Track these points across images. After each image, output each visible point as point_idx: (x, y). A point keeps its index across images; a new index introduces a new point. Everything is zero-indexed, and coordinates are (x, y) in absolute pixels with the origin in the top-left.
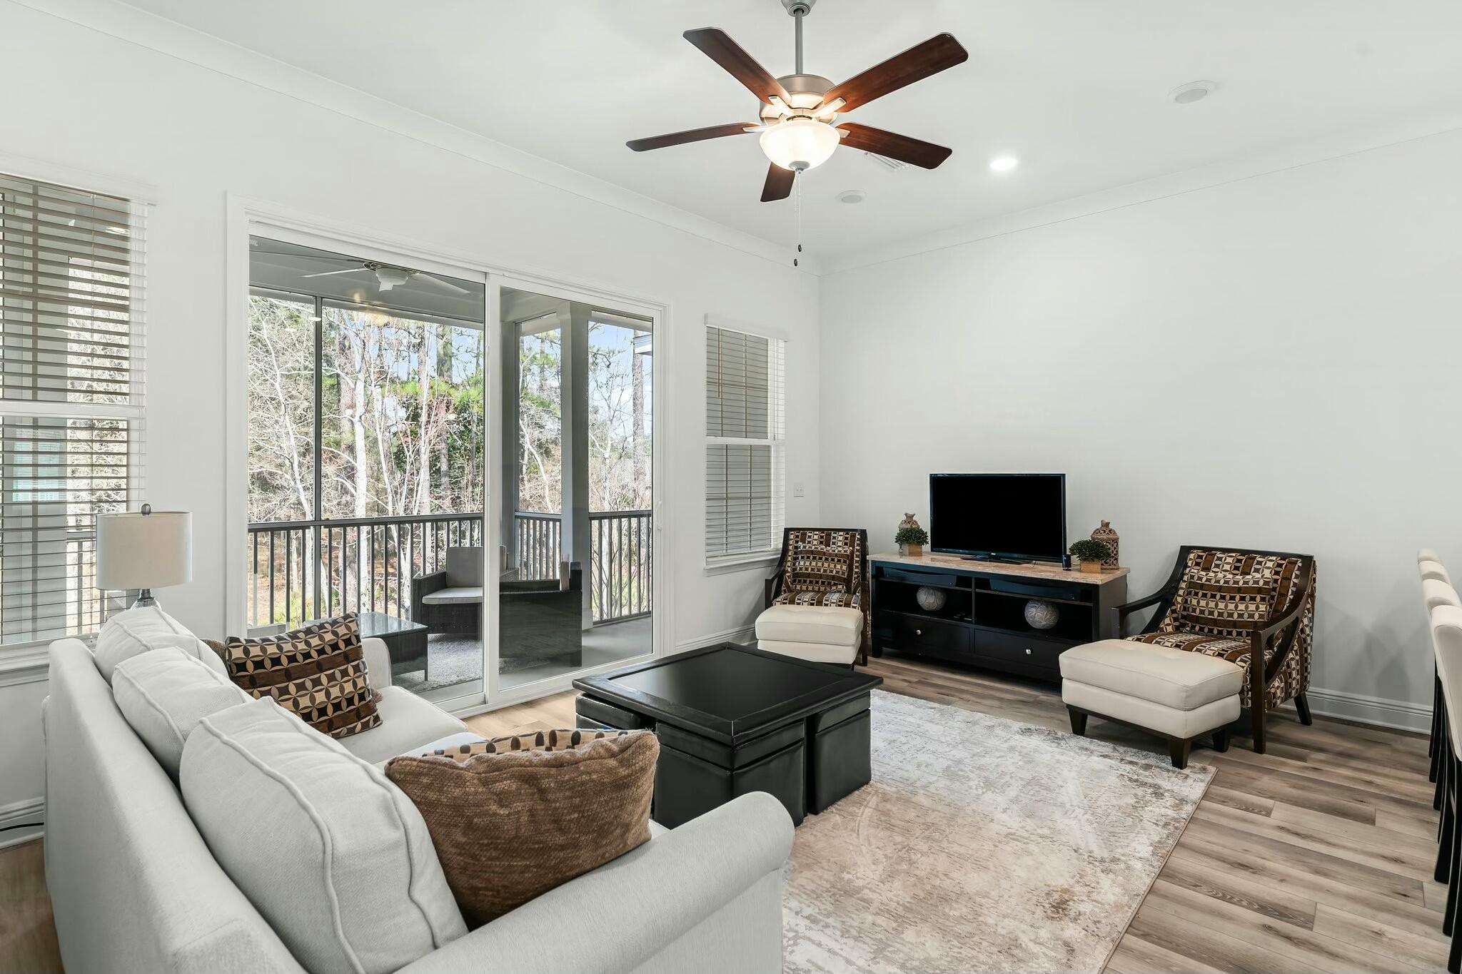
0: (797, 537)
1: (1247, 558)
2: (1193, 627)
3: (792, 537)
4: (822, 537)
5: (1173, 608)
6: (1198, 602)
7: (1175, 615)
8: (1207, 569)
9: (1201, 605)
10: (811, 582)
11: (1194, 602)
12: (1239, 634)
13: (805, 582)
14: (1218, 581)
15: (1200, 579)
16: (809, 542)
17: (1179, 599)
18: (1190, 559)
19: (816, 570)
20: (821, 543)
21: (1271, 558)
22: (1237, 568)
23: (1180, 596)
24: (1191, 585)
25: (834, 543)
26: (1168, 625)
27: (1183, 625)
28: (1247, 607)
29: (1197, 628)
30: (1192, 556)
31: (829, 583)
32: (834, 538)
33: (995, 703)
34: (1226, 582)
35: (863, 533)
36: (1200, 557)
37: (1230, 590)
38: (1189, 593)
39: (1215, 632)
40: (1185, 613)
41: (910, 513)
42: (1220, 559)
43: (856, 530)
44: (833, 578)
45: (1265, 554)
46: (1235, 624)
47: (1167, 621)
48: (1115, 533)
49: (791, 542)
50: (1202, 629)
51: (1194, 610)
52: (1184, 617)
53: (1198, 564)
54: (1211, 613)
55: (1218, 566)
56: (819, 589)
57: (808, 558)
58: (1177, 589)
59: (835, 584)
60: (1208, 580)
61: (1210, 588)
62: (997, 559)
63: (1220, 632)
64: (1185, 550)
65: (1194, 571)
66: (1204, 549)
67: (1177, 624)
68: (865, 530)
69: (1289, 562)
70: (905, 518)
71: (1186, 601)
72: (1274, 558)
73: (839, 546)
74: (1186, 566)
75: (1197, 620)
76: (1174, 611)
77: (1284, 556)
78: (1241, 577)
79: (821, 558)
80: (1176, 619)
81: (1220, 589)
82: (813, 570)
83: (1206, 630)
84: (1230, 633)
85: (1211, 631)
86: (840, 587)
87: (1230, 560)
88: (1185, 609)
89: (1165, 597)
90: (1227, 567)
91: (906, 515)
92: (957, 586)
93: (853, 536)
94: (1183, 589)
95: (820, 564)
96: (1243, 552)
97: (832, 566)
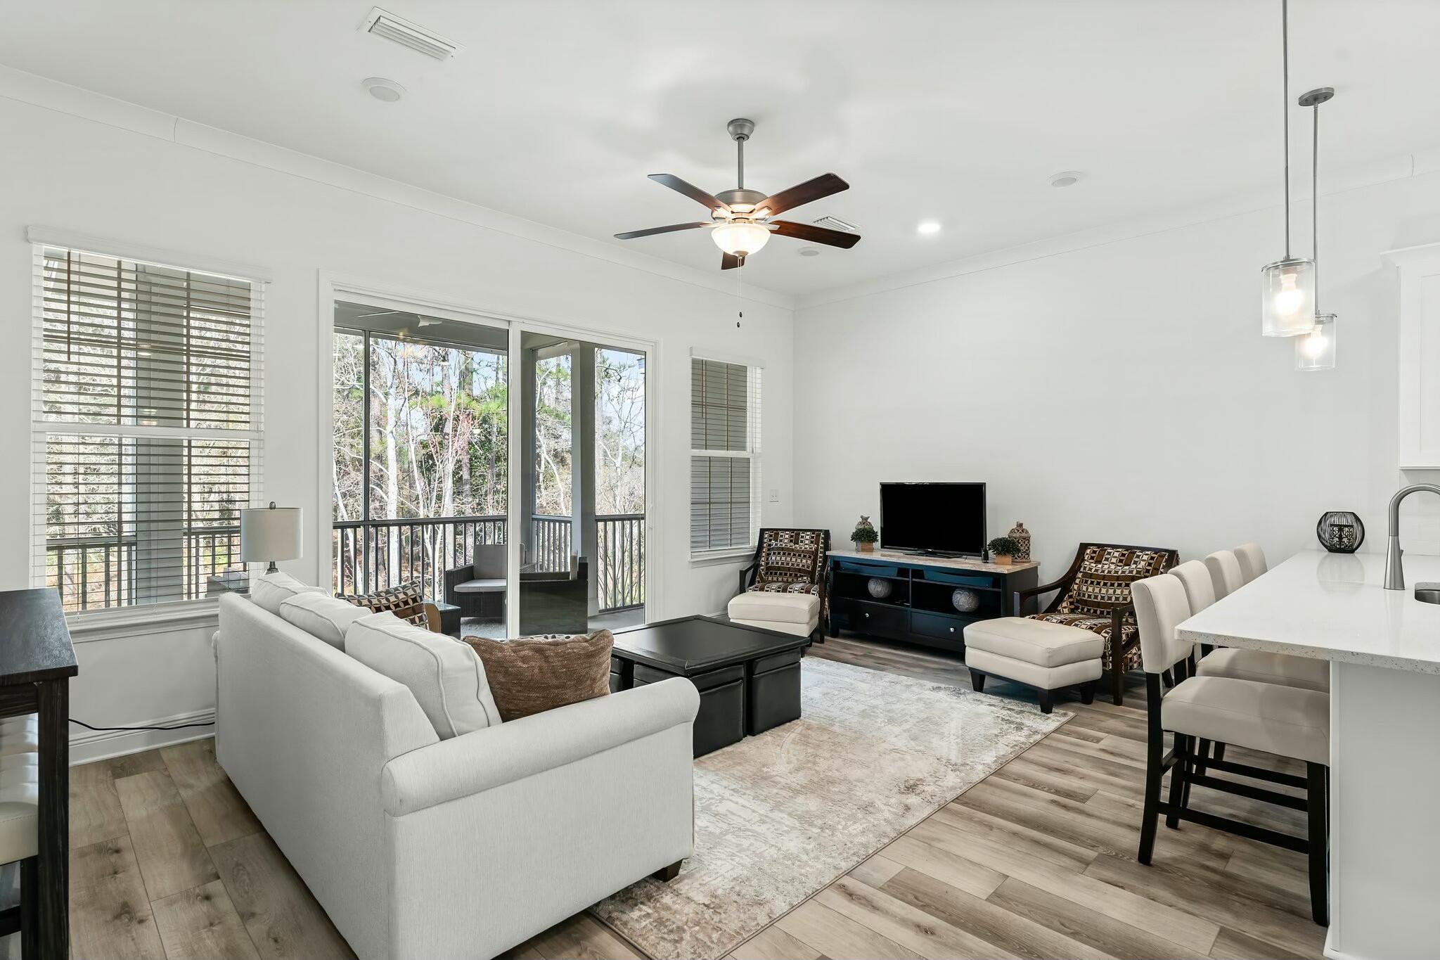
0: (771, 536)
1: (1129, 553)
2: (1083, 609)
3: (766, 536)
4: (792, 536)
5: (1070, 594)
6: (1087, 589)
7: (1071, 600)
8: (1098, 562)
9: (1091, 591)
10: (781, 574)
11: (1084, 588)
13: (776, 574)
14: (1103, 571)
15: (1090, 569)
16: (781, 541)
17: (1076, 587)
18: (1087, 554)
19: (785, 564)
20: (791, 541)
21: (1147, 553)
22: (1121, 561)
23: (1077, 584)
24: (1085, 575)
25: (802, 542)
26: (1065, 607)
27: (1077, 608)
28: (1122, 592)
29: (1085, 610)
30: (1088, 551)
31: (796, 575)
32: (802, 537)
33: (921, 670)
34: (1109, 572)
35: (827, 533)
36: (1094, 552)
37: (1111, 578)
38: (1082, 582)
39: (1098, 612)
40: (1078, 598)
41: (866, 516)
42: (1109, 553)
43: (821, 531)
44: (800, 570)
45: (1143, 549)
47: (1064, 604)
48: (1027, 532)
49: (765, 541)
50: (1089, 610)
51: (1084, 595)
52: (1078, 601)
53: (1092, 558)
54: (1096, 597)
55: (1107, 559)
56: (787, 580)
57: (779, 553)
58: (1075, 579)
59: (801, 576)
60: (1097, 570)
61: (1098, 577)
62: (933, 554)
63: (1102, 613)
64: (1084, 547)
65: (1089, 565)
66: (1098, 546)
67: (1073, 607)
68: (828, 531)
69: (1159, 556)
70: (861, 520)
71: (1079, 588)
72: (1149, 553)
73: (806, 544)
74: (1083, 560)
75: (1085, 603)
76: (1071, 597)
77: (1156, 551)
78: (1121, 568)
79: (789, 554)
80: (1071, 603)
81: (1104, 577)
82: (782, 564)
83: (1092, 611)
84: (1108, 613)
85: (1095, 611)
86: (805, 578)
87: (1116, 554)
88: (1079, 595)
89: (1065, 584)
90: (1114, 560)
91: (862, 517)
92: (898, 576)
93: (818, 536)
94: (1079, 578)
95: (789, 559)
96: (1127, 548)
97: (799, 560)
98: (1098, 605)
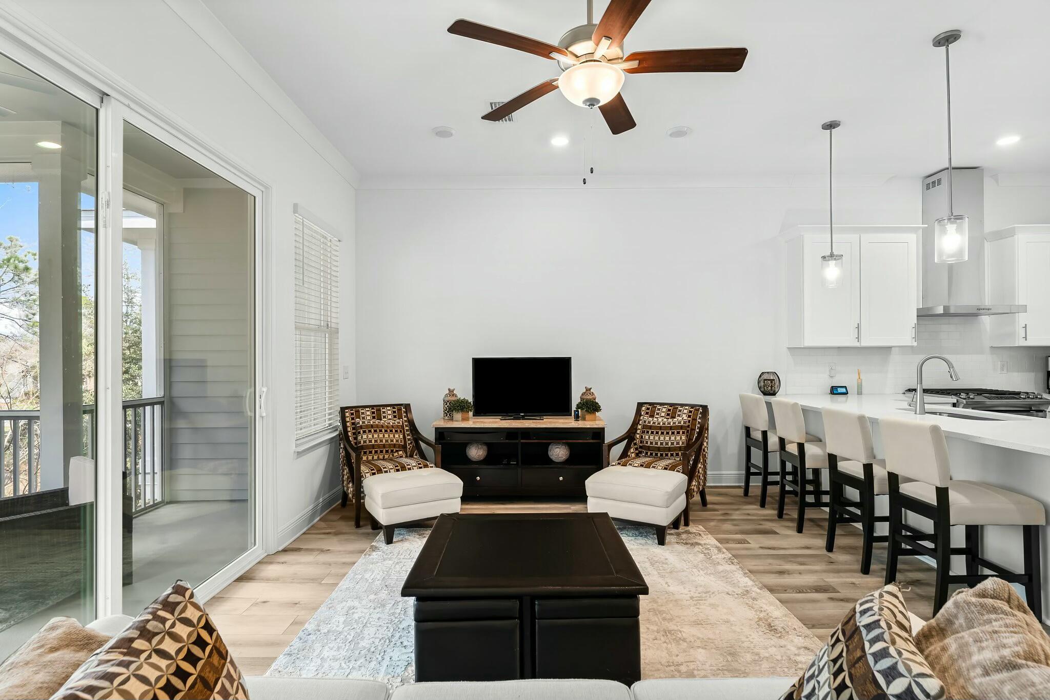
0: (352, 414)
1: (673, 409)
2: (647, 453)
3: (347, 414)
4: (373, 413)
5: (635, 442)
6: (649, 437)
7: (636, 446)
8: (652, 416)
9: (651, 439)
10: (376, 452)
11: (647, 437)
12: (672, 455)
13: (371, 452)
14: (659, 424)
15: (649, 422)
16: (363, 418)
17: (638, 436)
18: (643, 411)
19: (368, 442)
20: (374, 418)
21: (686, 408)
22: (668, 415)
23: (639, 434)
24: (644, 427)
25: (384, 417)
26: (633, 453)
27: (640, 452)
28: (675, 438)
29: (649, 454)
30: (643, 408)
31: (392, 451)
32: (384, 412)
34: (664, 424)
35: (408, 407)
36: (648, 409)
37: (666, 428)
38: (643, 432)
39: (659, 455)
40: (641, 445)
42: (659, 409)
43: (402, 405)
44: (394, 445)
45: (682, 405)
46: (669, 449)
47: (632, 450)
48: (593, 393)
49: (348, 419)
50: (651, 454)
51: (647, 443)
52: (641, 447)
53: (647, 413)
54: (656, 443)
55: (658, 414)
56: (384, 457)
57: (370, 431)
58: (636, 430)
59: (397, 451)
60: (654, 423)
61: (656, 428)
62: (523, 418)
63: (662, 455)
64: (640, 405)
65: (645, 418)
66: (650, 404)
67: (637, 452)
68: (410, 404)
69: (695, 410)
70: (448, 392)
71: (642, 437)
73: (390, 419)
74: (641, 415)
75: (649, 448)
76: (635, 444)
77: (692, 406)
78: (671, 420)
79: (381, 431)
80: (636, 449)
81: (661, 428)
82: (376, 441)
83: (654, 454)
84: (667, 455)
85: (656, 454)
86: (401, 453)
87: (664, 410)
88: (641, 443)
89: (630, 436)
90: (663, 414)
91: (449, 390)
92: (506, 439)
93: (400, 410)
94: (639, 429)
95: (381, 436)
96: (671, 405)
97: (392, 436)
98: (659, 449)
